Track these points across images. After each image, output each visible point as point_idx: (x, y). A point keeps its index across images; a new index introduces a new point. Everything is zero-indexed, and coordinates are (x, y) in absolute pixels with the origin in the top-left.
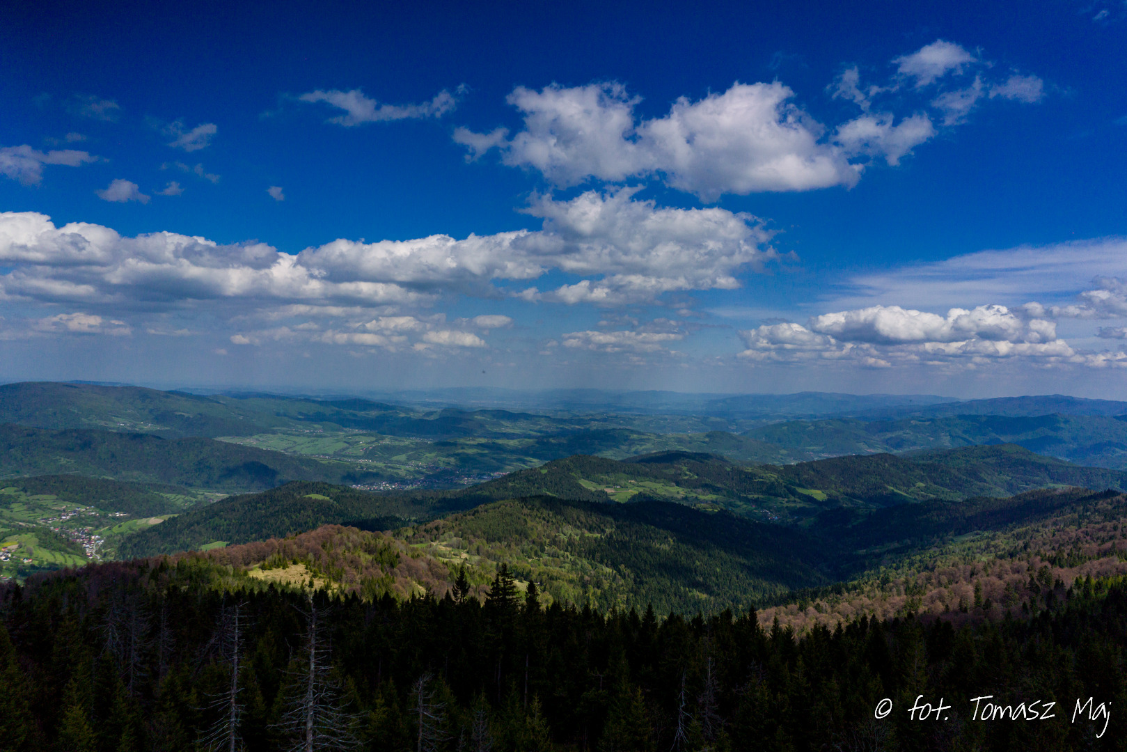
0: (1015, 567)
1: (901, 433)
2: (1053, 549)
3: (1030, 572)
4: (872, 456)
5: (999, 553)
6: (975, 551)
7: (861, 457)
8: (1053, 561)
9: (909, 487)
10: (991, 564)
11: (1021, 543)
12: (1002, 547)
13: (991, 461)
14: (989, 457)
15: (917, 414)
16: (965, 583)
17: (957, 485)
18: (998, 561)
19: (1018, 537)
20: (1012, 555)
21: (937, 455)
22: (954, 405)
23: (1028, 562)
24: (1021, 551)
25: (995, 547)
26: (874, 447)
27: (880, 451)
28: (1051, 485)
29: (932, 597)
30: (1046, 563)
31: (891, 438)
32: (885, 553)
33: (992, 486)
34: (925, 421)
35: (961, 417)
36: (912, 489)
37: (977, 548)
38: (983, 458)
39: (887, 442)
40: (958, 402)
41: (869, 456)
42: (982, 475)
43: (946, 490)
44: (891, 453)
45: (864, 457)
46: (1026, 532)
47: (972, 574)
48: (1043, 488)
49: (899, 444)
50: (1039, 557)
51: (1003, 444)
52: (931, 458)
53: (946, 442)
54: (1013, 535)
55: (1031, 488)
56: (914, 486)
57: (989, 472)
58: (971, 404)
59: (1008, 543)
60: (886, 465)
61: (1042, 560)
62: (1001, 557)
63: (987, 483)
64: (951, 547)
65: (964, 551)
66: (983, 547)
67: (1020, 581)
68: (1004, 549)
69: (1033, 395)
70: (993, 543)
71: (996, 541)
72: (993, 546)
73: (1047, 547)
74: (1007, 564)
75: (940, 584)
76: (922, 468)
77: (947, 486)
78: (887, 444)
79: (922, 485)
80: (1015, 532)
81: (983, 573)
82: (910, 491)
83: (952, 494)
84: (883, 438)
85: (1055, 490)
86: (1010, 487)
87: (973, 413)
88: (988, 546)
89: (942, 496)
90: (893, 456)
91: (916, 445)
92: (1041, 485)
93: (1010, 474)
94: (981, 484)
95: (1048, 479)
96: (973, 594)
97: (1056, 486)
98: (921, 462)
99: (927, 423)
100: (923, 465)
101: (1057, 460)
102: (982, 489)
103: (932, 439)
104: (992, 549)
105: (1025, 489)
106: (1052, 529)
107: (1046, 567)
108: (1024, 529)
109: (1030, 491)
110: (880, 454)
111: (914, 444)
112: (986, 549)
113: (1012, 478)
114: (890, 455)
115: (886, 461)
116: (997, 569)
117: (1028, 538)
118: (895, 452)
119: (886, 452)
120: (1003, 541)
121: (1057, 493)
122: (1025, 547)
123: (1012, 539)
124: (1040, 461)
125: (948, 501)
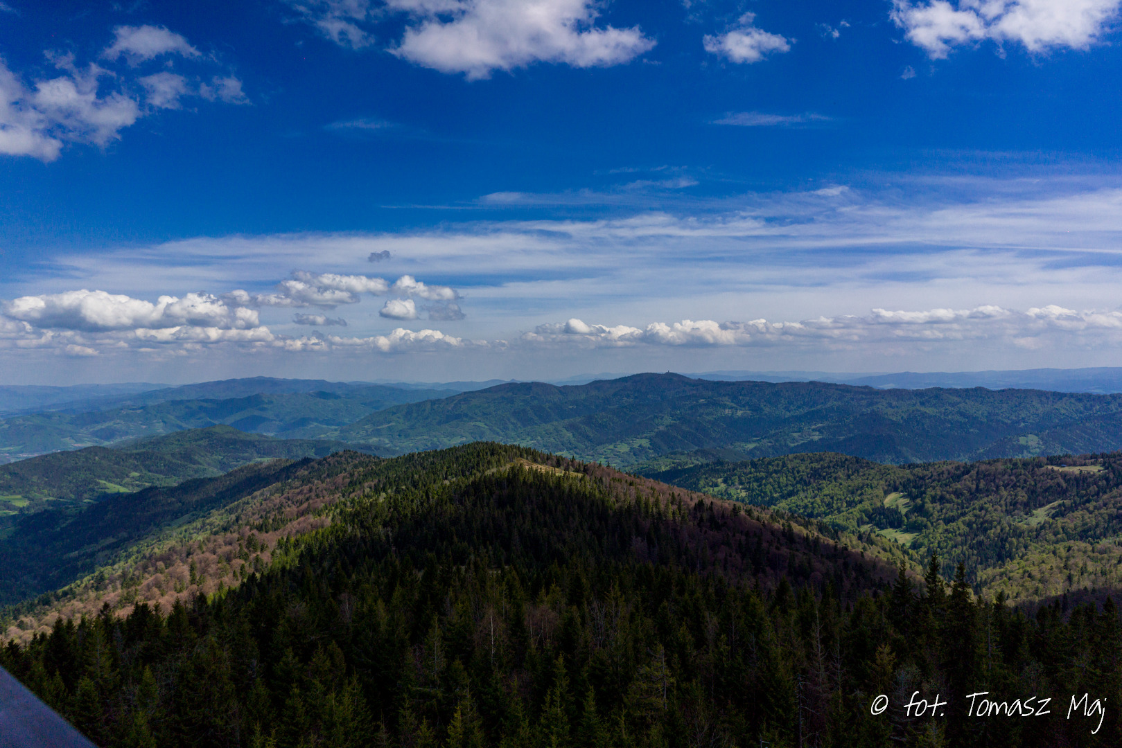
0: (227, 540)
1: (111, 423)
2: (261, 517)
3: (240, 542)
4: (80, 451)
5: (214, 530)
6: (192, 531)
7: (68, 453)
8: (260, 528)
9: (123, 478)
10: (206, 541)
11: (233, 517)
12: (216, 524)
13: (203, 443)
14: (202, 439)
15: (129, 403)
16: (181, 564)
17: (171, 470)
18: (213, 537)
19: (231, 512)
20: (225, 529)
21: (150, 443)
22: (168, 391)
23: (239, 533)
24: (233, 524)
25: (210, 524)
26: (82, 441)
27: (89, 444)
28: (259, 460)
29: (148, 585)
30: (255, 531)
31: (102, 429)
32: (99, 551)
33: (206, 467)
34: (136, 409)
35: (174, 403)
36: (126, 480)
37: (193, 529)
38: (196, 441)
39: (95, 434)
40: (170, 389)
41: (76, 451)
42: (196, 458)
43: (161, 476)
44: (102, 445)
45: (71, 452)
46: (238, 506)
47: (189, 554)
48: (252, 463)
49: (110, 434)
50: (248, 527)
51: (214, 426)
52: (144, 446)
53: (160, 429)
54: (227, 510)
55: (242, 464)
56: (128, 476)
57: (202, 454)
58: (182, 389)
59: (222, 519)
60: (97, 458)
61: (251, 529)
62: (216, 533)
63: (201, 464)
64: (167, 532)
65: (181, 534)
66: (199, 526)
67: (231, 552)
68: (219, 525)
69: (239, 378)
70: (208, 521)
71: (211, 519)
72: (208, 524)
73: (256, 516)
74: (220, 539)
75: (156, 570)
76: (135, 458)
77: (161, 472)
78: (97, 436)
79: (136, 474)
80: (227, 508)
81: (199, 551)
82: (124, 482)
83: (168, 480)
84: (92, 430)
85: (261, 463)
86: (222, 465)
87: (185, 398)
88: (204, 525)
89: (157, 484)
90: (104, 448)
91: (128, 434)
92: (250, 461)
93: (222, 454)
94: (195, 467)
95: (255, 455)
96: (189, 573)
97: (263, 459)
98: (135, 451)
99: (139, 411)
100: (138, 454)
101: (262, 436)
102: (196, 471)
103: (144, 427)
104: (208, 527)
105: (236, 466)
106: (260, 499)
107: (253, 535)
108: (236, 503)
109: (240, 468)
110: (89, 448)
111: (127, 433)
112: (202, 528)
113: (224, 457)
114: (100, 447)
115: (96, 455)
116: (211, 545)
117: (239, 511)
118: (106, 444)
119: (95, 444)
120: (217, 518)
121: (264, 466)
122: (237, 520)
123: (225, 515)
124: (248, 439)
125: (164, 488)
